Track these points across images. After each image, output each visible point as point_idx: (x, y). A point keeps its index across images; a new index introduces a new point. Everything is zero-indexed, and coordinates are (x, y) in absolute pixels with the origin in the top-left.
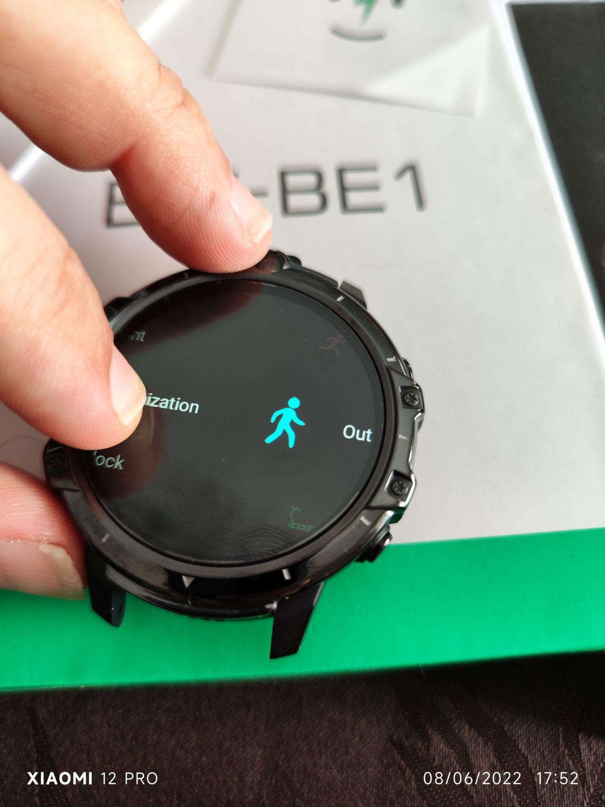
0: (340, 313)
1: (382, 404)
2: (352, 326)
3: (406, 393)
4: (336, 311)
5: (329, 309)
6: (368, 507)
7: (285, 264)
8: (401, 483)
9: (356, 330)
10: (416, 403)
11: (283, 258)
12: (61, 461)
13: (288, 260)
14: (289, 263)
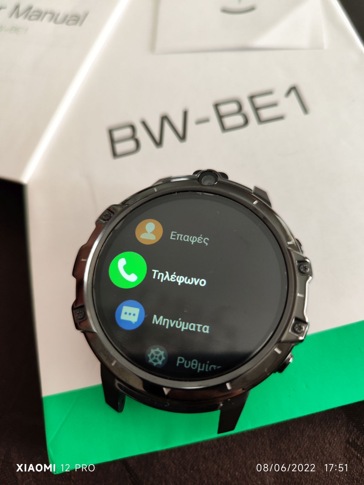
0: (256, 212)
1: (286, 273)
2: (264, 220)
3: (301, 265)
4: (253, 211)
5: (248, 210)
6: (279, 342)
7: (218, 179)
8: (300, 325)
9: (267, 223)
10: (308, 270)
11: (217, 175)
12: (83, 313)
13: (220, 176)
14: (221, 178)
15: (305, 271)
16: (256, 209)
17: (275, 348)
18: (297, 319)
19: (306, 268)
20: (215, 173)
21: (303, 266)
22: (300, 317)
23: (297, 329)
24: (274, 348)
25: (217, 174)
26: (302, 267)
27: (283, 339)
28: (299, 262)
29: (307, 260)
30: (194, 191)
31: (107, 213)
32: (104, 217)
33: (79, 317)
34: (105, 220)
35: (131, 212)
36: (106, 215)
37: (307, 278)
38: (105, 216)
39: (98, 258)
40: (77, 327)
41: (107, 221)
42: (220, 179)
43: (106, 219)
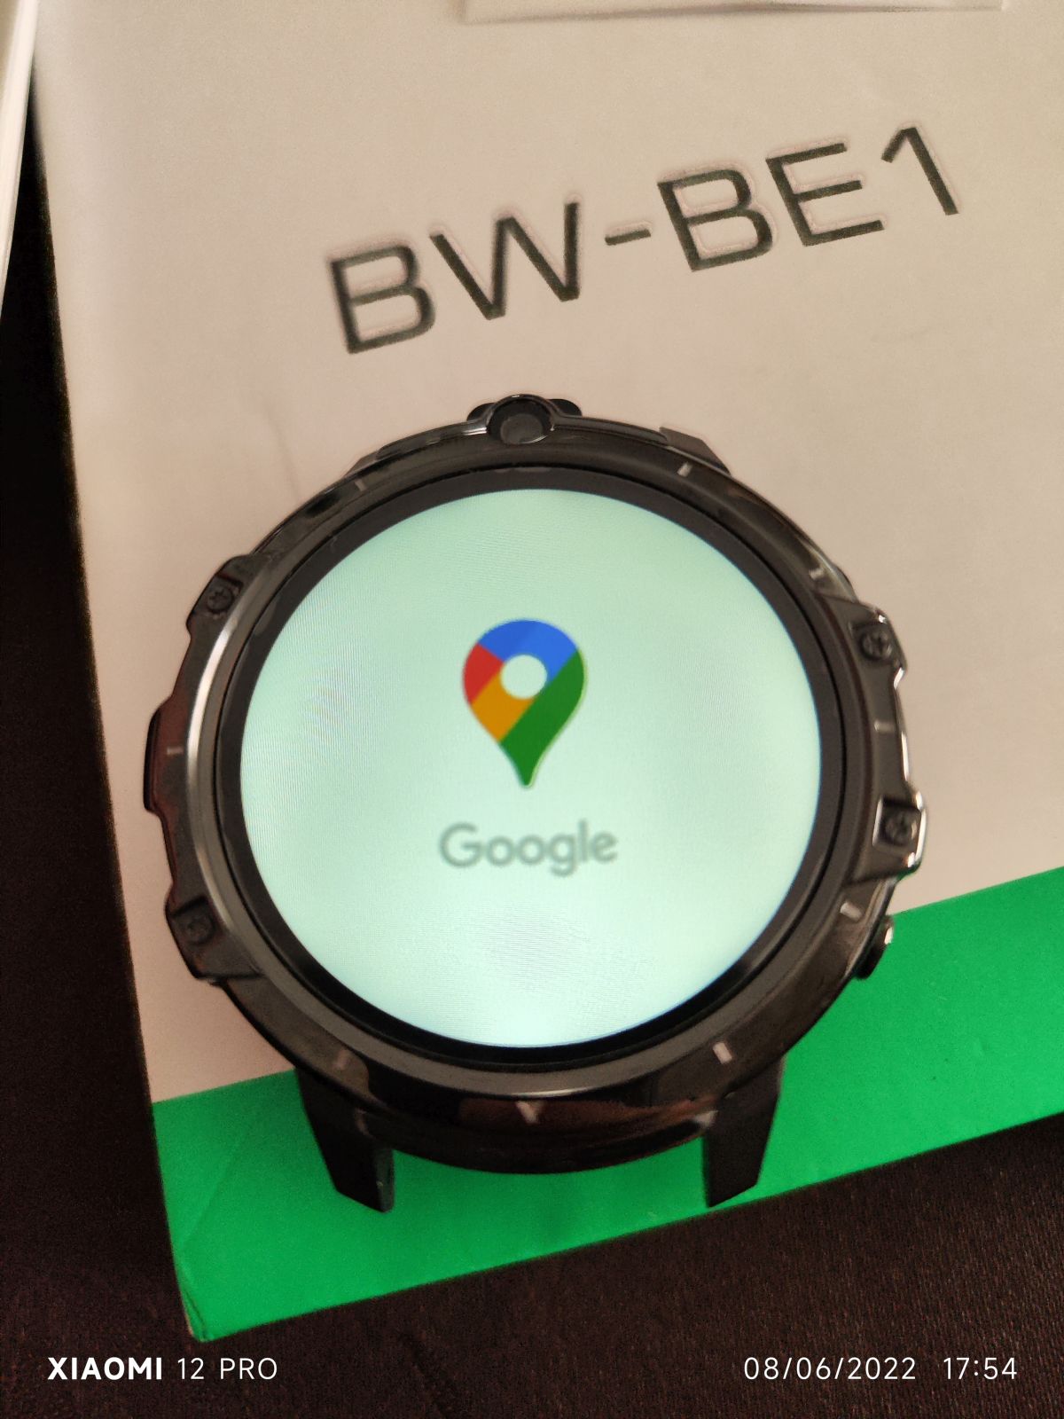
0: (692, 500)
2: (723, 520)
3: (864, 636)
4: (685, 497)
5: (670, 496)
6: (848, 882)
7: (551, 419)
8: (900, 817)
9: (733, 527)
10: (889, 651)
11: (544, 407)
12: (207, 922)
13: (555, 411)
14: (558, 414)
15: (881, 650)
16: (690, 491)
17: (841, 906)
18: (890, 803)
19: (880, 644)
20: (538, 404)
21: (872, 639)
22: (896, 793)
23: (893, 835)
24: (837, 905)
25: (545, 404)
26: (870, 641)
27: (859, 872)
28: (856, 627)
29: (881, 619)
30: (482, 469)
31: (220, 589)
32: (211, 603)
33: (196, 938)
34: (214, 612)
35: (294, 570)
36: (216, 593)
37: (894, 673)
38: (213, 598)
39: (220, 737)
40: (197, 974)
41: (223, 614)
42: (558, 418)
43: (218, 606)
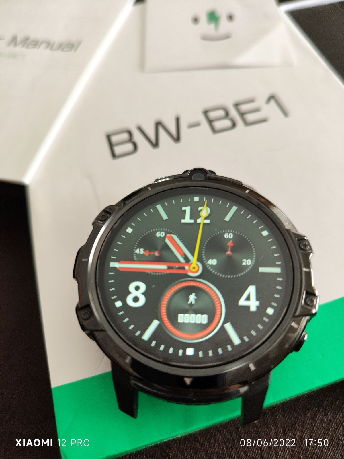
1: (288, 251)
2: (259, 206)
3: (300, 243)
4: (247, 199)
5: (240, 197)
8: (311, 298)
9: (261, 209)
12: (89, 313)
13: (209, 173)
15: (306, 247)
18: (308, 293)
20: (205, 171)
23: (309, 303)
24: (290, 323)
26: (302, 245)
28: (298, 240)
29: (306, 238)
30: (187, 187)
31: (104, 214)
32: (100, 218)
33: (85, 318)
34: (101, 221)
35: (127, 211)
37: (309, 254)
40: (83, 328)
41: (104, 222)
